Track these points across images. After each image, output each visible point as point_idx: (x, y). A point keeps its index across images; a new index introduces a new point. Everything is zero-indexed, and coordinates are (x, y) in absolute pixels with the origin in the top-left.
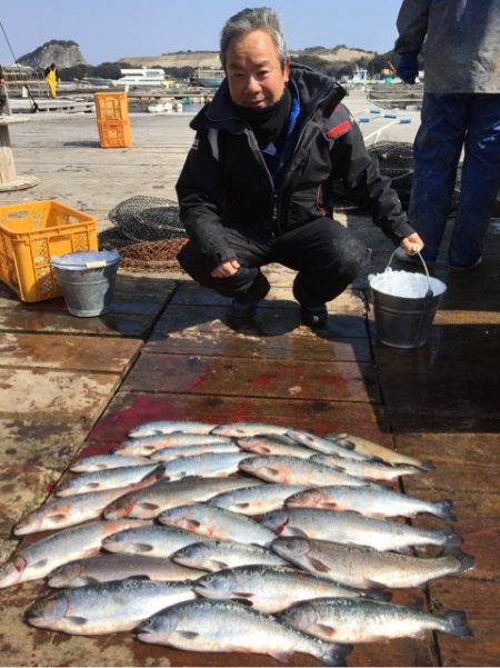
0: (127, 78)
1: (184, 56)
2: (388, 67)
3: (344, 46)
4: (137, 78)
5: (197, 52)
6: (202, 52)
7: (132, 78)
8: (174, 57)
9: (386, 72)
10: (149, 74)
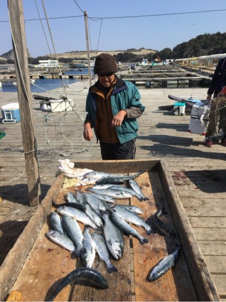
0: (41, 64)
1: (74, 53)
2: (157, 58)
3: (144, 48)
4: (46, 64)
5: (80, 52)
6: (82, 52)
7: (44, 64)
8: (70, 54)
9: (157, 60)
10: (51, 63)
